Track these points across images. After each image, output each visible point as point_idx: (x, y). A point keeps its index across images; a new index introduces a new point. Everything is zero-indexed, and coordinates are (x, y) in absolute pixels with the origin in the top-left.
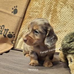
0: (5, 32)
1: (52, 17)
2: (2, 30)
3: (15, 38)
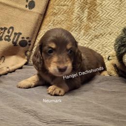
0: (15, 37)
1: (88, 12)
2: (9, 35)
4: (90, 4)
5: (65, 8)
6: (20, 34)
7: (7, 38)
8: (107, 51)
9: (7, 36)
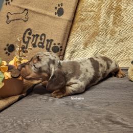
0: (48, 43)
1: (114, 17)
2: (42, 41)
3: (63, 51)
4: (116, 9)
5: (92, 14)
6: (52, 40)
7: (40, 45)
8: (130, 53)
9: (40, 43)
